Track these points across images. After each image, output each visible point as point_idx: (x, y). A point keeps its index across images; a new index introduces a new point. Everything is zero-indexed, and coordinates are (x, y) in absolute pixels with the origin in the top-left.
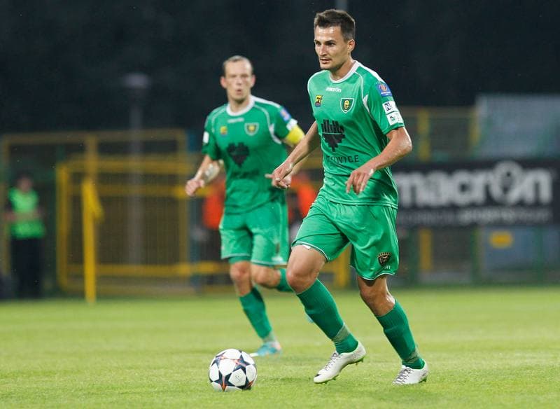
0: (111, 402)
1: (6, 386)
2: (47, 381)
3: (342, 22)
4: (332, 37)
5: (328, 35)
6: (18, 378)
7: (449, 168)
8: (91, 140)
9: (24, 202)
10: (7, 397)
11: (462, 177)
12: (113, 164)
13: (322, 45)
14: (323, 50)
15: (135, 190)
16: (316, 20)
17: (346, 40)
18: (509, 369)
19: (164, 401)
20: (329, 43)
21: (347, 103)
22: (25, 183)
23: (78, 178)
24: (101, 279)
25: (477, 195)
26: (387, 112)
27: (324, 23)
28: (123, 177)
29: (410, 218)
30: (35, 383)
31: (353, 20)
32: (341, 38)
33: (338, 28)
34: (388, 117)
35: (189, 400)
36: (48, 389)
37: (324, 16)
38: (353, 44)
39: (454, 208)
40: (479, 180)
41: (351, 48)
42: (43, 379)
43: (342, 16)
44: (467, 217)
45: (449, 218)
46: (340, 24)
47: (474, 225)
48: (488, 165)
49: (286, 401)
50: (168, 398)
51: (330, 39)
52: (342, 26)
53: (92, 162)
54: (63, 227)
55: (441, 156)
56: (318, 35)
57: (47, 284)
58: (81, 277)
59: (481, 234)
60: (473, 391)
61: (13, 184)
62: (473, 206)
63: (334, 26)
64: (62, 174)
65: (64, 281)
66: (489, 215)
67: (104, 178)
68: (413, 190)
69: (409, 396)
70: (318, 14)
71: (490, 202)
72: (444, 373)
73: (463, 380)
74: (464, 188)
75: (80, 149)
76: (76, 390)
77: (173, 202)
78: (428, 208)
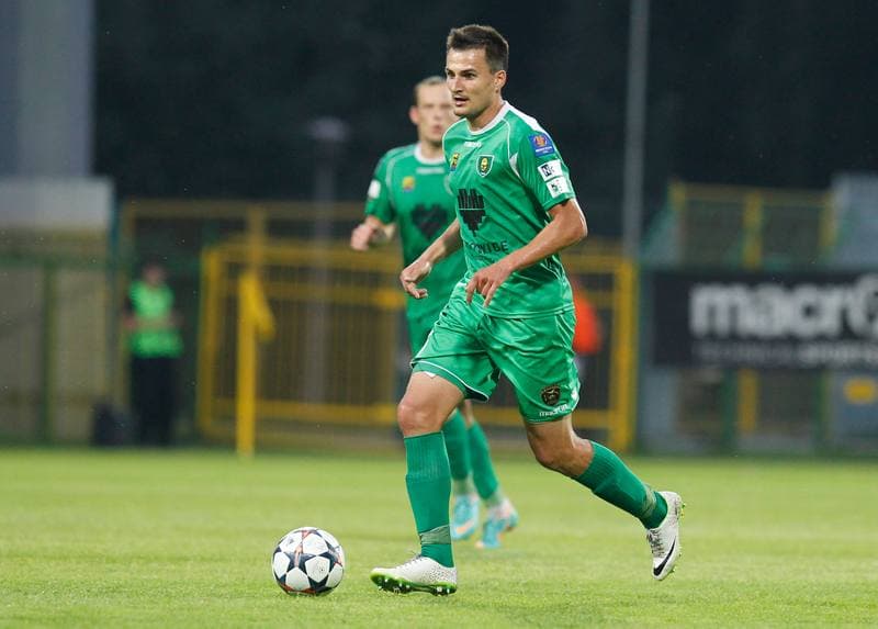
0: (268, 607)
1: (114, 574)
2: (174, 571)
3: (488, 44)
4: (472, 64)
5: (466, 61)
6: (132, 565)
7: (790, 281)
8: (257, 215)
9: (152, 302)
10: (113, 592)
11: (807, 295)
12: (288, 252)
13: (457, 76)
14: (458, 84)
15: (319, 292)
16: (450, 39)
17: (493, 71)
18: (863, 584)
19: (348, 608)
20: (467, 74)
21: (484, 163)
22: (155, 275)
23: (234, 270)
24: (262, 423)
25: (828, 322)
26: (545, 179)
27: (461, 44)
28: (301, 272)
29: (728, 352)
30: (156, 573)
31: (505, 42)
32: (485, 67)
33: (481, 53)
34: (549, 185)
35: (385, 609)
36: (175, 583)
37: (462, 33)
38: (504, 76)
39: (792, 340)
40: (832, 302)
41: (500, 82)
42: (167, 567)
43: (489, 35)
44: (812, 355)
45: (785, 355)
46: (485, 46)
47: (821, 369)
48: (846, 278)
49: (529, 617)
50: (354, 604)
51: (470, 67)
52: (487, 50)
53: (256, 248)
54: (209, 342)
55: (778, 262)
56: (453, 62)
57: (182, 427)
58: (230, 418)
59: (831, 383)
60: (808, 614)
61: (137, 274)
62: (821, 339)
63: (477, 48)
64: (212, 264)
65: (207, 422)
66: (845, 354)
67: (274, 273)
68: (733, 311)
69: (712, 618)
70: (453, 30)
71: (847, 334)
72: (766, 586)
73: (794, 597)
74: (809, 311)
75: (237, 227)
76: (217, 585)
77: (374, 313)
78: (754, 340)
